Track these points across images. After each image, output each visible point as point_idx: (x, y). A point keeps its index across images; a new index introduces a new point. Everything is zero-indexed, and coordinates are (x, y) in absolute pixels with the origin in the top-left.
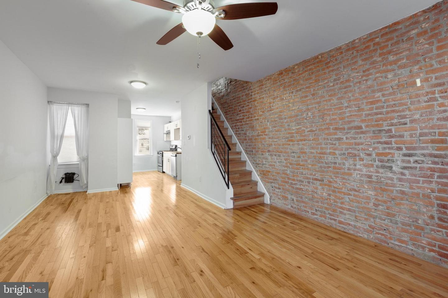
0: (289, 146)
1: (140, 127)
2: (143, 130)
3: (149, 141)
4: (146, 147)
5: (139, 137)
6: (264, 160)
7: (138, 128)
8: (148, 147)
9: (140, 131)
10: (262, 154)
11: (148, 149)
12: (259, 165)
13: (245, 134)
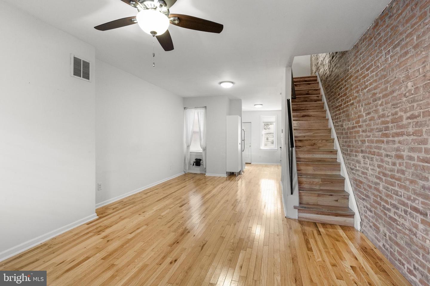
0: (383, 144)
1: (265, 122)
2: (268, 125)
3: (274, 135)
4: (270, 141)
5: (264, 132)
6: (357, 165)
7: (264, 124)
8: (273, 141)
9: (266, 127)
10: (356, 156)
11: (273, 143)
12: (353, 171)
13: (342, 126)
